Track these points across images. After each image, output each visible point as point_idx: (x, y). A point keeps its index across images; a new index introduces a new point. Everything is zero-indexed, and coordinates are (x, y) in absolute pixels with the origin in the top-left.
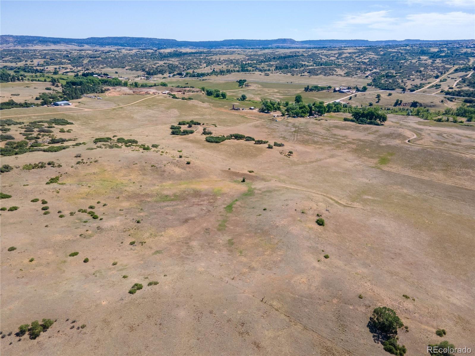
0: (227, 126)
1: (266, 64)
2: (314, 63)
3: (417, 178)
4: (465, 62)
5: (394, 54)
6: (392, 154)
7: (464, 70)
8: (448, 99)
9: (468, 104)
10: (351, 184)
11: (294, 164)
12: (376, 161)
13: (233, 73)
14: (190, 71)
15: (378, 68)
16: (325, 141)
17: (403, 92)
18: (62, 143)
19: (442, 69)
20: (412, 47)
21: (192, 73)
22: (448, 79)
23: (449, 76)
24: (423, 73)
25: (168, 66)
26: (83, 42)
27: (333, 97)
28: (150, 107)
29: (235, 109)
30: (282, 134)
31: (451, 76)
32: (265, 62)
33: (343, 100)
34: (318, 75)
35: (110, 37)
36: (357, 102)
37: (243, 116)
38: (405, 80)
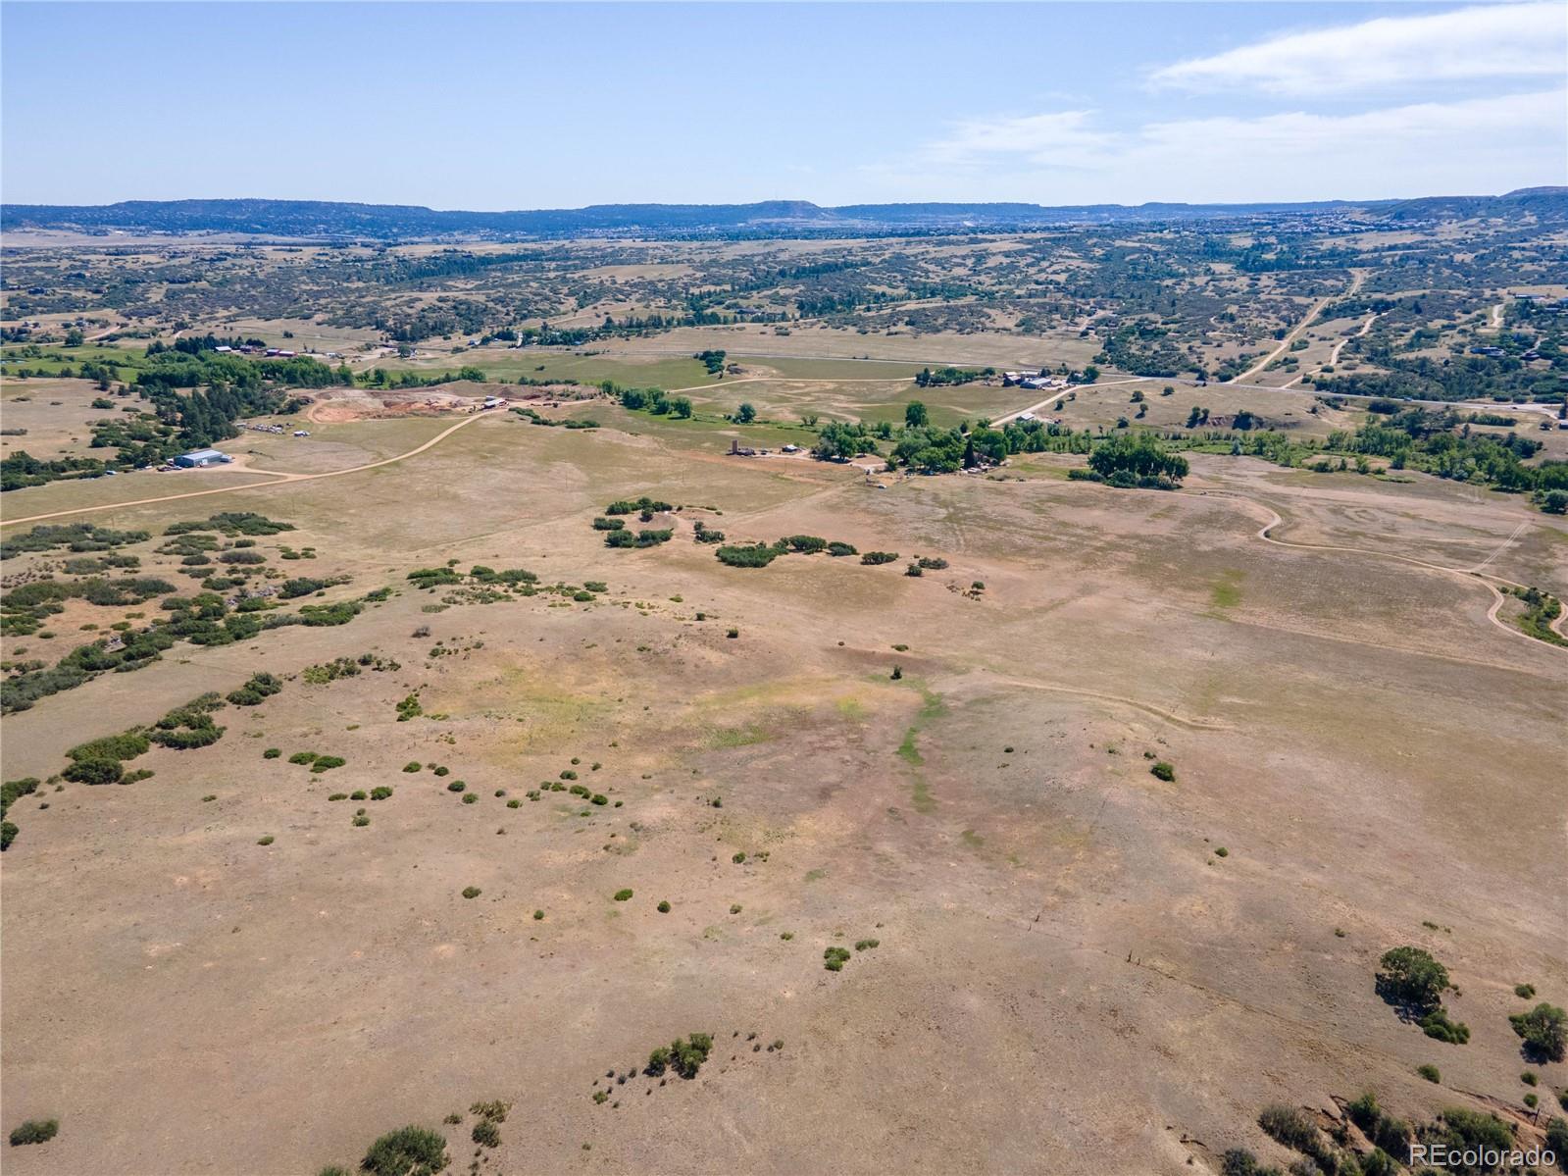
0: (749, 509)
1: (766, 297)
2: (910, 289)
3: (1329, 640)
4: (1340, 284)
5: (1136, 256)
6: (1239, 576)
7: (1349, 312)
8: (1328, 402)
9: (1383, 418)
10: (1172, 666)
11: (1000, 618)
12: (1205, 597)
13: (677, 330)
14: (534, 324)
15: (1107, 306)
16: (1047, 544)
17: (1202, 382)
18: (319, 595)
19: (1287, 309)
20: (1178, 232)
21: (540, 330)
22: (1310, 340)
23: (1312, 330)
24: (1240, 321)
25: (455, 308)
26: (101, 218)
27: (1006, 403)
28: (486, 458)
29: (740, 454)
30: (916, 529)
31: (1318, 331)
32: (757, 288)
33: (1040, 412)
34: (939, 331)
35: (197, 201)
36: (1080, 416)
37: (775, 476)
38: (1196, 343)
